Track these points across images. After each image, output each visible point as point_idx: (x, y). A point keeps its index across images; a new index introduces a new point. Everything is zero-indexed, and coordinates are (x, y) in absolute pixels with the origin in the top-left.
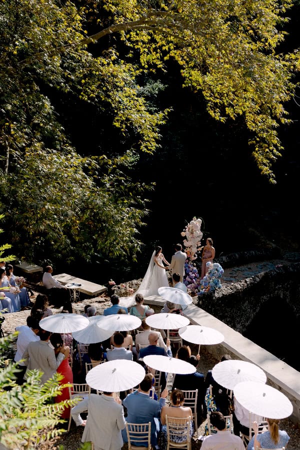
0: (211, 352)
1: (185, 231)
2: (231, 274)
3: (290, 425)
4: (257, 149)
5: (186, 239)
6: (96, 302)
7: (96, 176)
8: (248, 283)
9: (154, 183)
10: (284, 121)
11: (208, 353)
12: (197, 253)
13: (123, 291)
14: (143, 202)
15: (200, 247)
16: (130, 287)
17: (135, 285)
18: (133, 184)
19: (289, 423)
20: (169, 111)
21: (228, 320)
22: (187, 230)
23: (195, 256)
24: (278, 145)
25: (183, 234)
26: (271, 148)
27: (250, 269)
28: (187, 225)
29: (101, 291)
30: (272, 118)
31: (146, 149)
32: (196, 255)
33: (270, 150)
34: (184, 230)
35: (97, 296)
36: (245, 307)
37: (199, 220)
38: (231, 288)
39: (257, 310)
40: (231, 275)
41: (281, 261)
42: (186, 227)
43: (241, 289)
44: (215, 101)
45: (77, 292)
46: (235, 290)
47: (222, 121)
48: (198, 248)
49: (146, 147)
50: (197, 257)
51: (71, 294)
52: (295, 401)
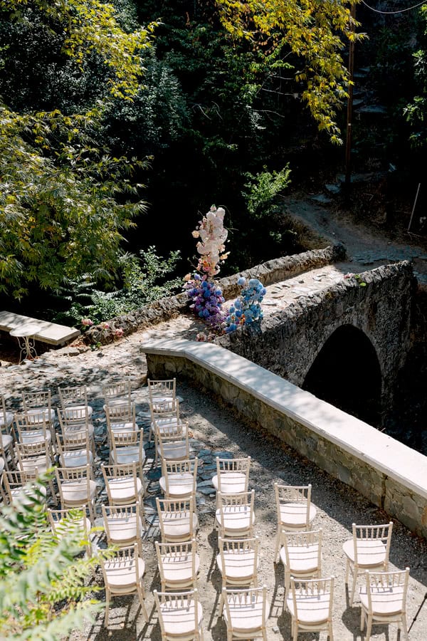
0: (265, 426)
1: (199, 230)
2: (273, 293)
3: (404, 532)
4: (310, 87)
5: (201, 241)
6: (65, 355)
7: (47, 147)
8: (304, 306)
9: (151, 157)
10: (352, 37)
11: (261, 427)
12: (219, 265)
13: (106, 334)
14: (135, 189)
15: (224, 253)
16: (116, 327)
17: (124, 324)
18: (115, 159)
19: (401, 529)
20: (157, 25)
21: (277, 367)
22: (202, 227)
23: (217, 269)
24: (345, 78)
25: (195, 234)
26: (332, 84)
27: (302, 282)
28: (201, 219)
29: (70, 337)
30: (334, 33)
31: (120, 93)
32: (219, 267)
33: (330, 87)
34: (197, 227)
35: (66, 345)
36: (301, 346)
37: (220, 209)
38: (278, 317)
39: (319, 349)
40: (274, 295)
41: (349, 266)
42: (200, 222)
43: (294, 318)
44: (233, 6)
45: (31, 340)
46: (285, 319)
47: (247, 38)
48: (220, 255)
49: (121, 90)
50: (219, 270)
51: (21, 344)
52: (411, 496)
